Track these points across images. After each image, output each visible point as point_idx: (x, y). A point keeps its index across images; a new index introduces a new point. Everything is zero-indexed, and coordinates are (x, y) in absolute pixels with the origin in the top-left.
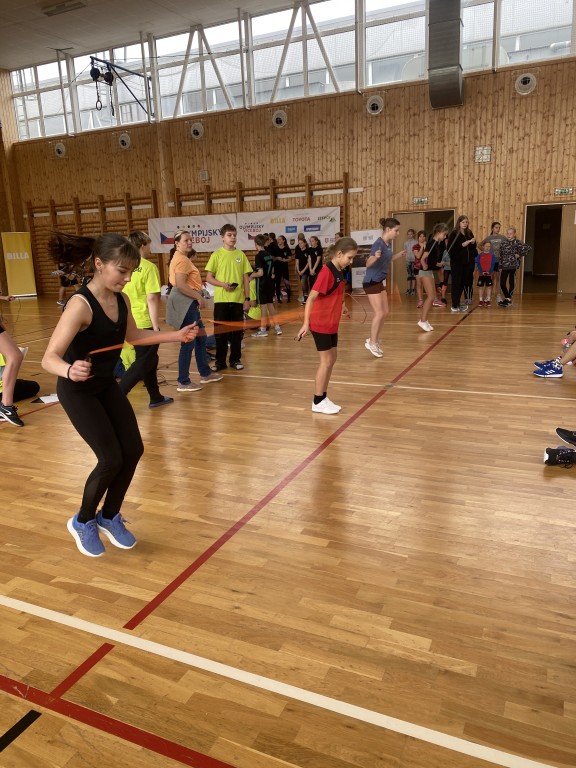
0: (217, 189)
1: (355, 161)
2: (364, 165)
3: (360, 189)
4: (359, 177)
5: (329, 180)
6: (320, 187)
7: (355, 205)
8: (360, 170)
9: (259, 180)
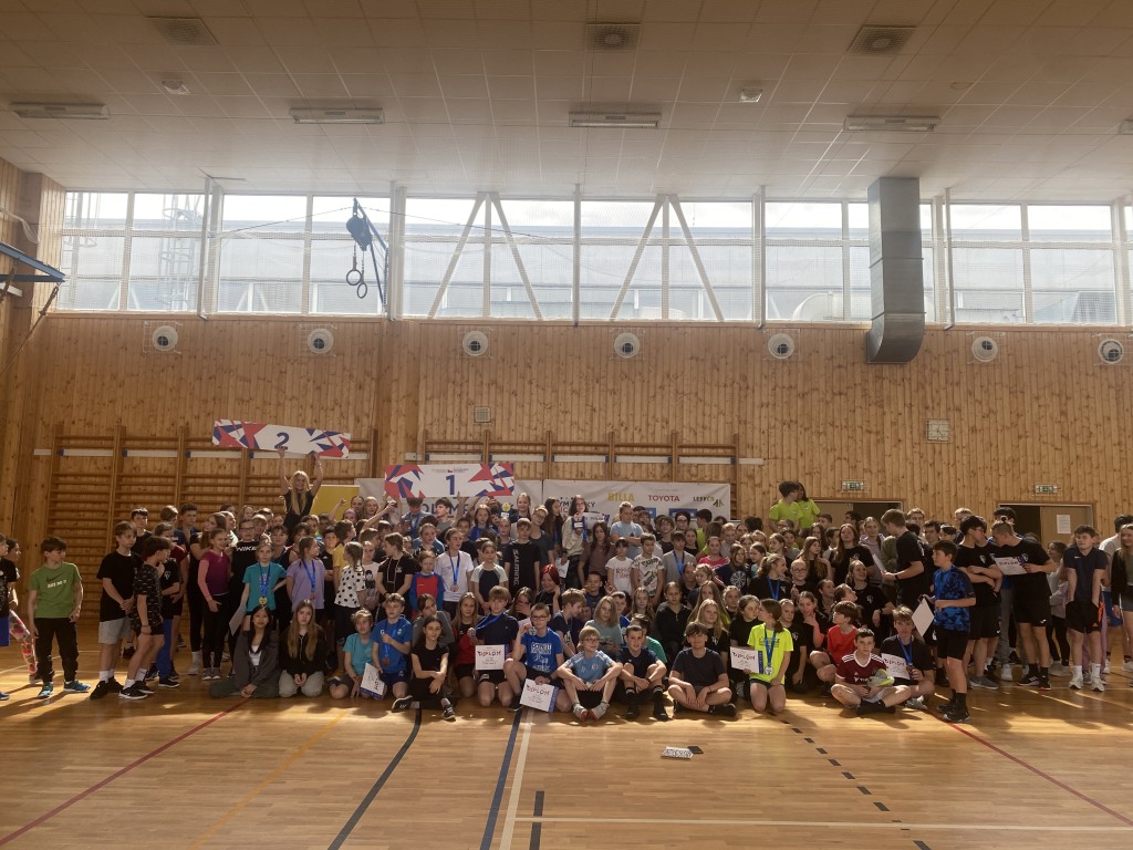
0: (505, 439)
1: (749, 419)
2: (764, 427)
3: (760, 461)
4: (756, 443)
5: (707, 442)
6: (692, 451)
7: (750, 483)
8: (757, 432)
9: (584, 431)
